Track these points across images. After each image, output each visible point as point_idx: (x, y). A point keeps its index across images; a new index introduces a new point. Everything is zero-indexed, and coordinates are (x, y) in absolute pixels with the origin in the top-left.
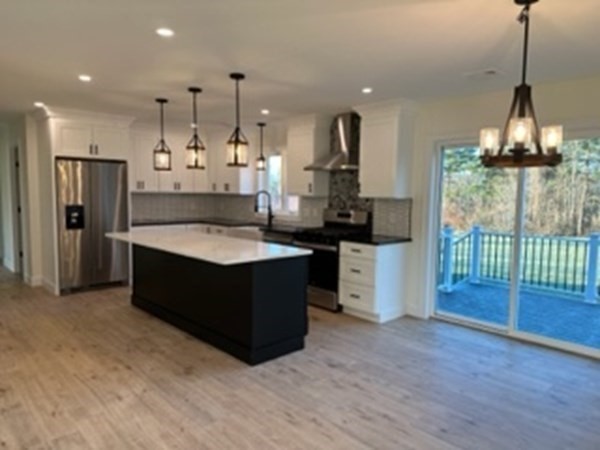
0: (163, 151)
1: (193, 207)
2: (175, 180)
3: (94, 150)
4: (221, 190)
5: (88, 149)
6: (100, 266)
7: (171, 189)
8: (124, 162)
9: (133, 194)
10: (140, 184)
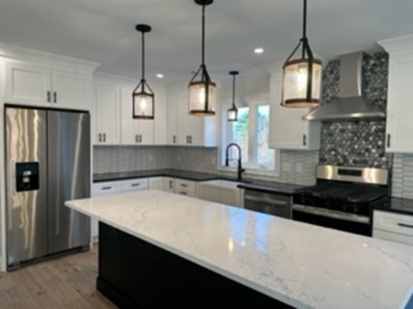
0: (143, 93)
1: (151, 157)
2: (136, 133)
3: (52, 99)
4: (182, 142)
5: (46, 97)
6: (57, 233)
7: (132, 142)
8: (87, 112)
9: (95, 147)
10: (102, 137)
